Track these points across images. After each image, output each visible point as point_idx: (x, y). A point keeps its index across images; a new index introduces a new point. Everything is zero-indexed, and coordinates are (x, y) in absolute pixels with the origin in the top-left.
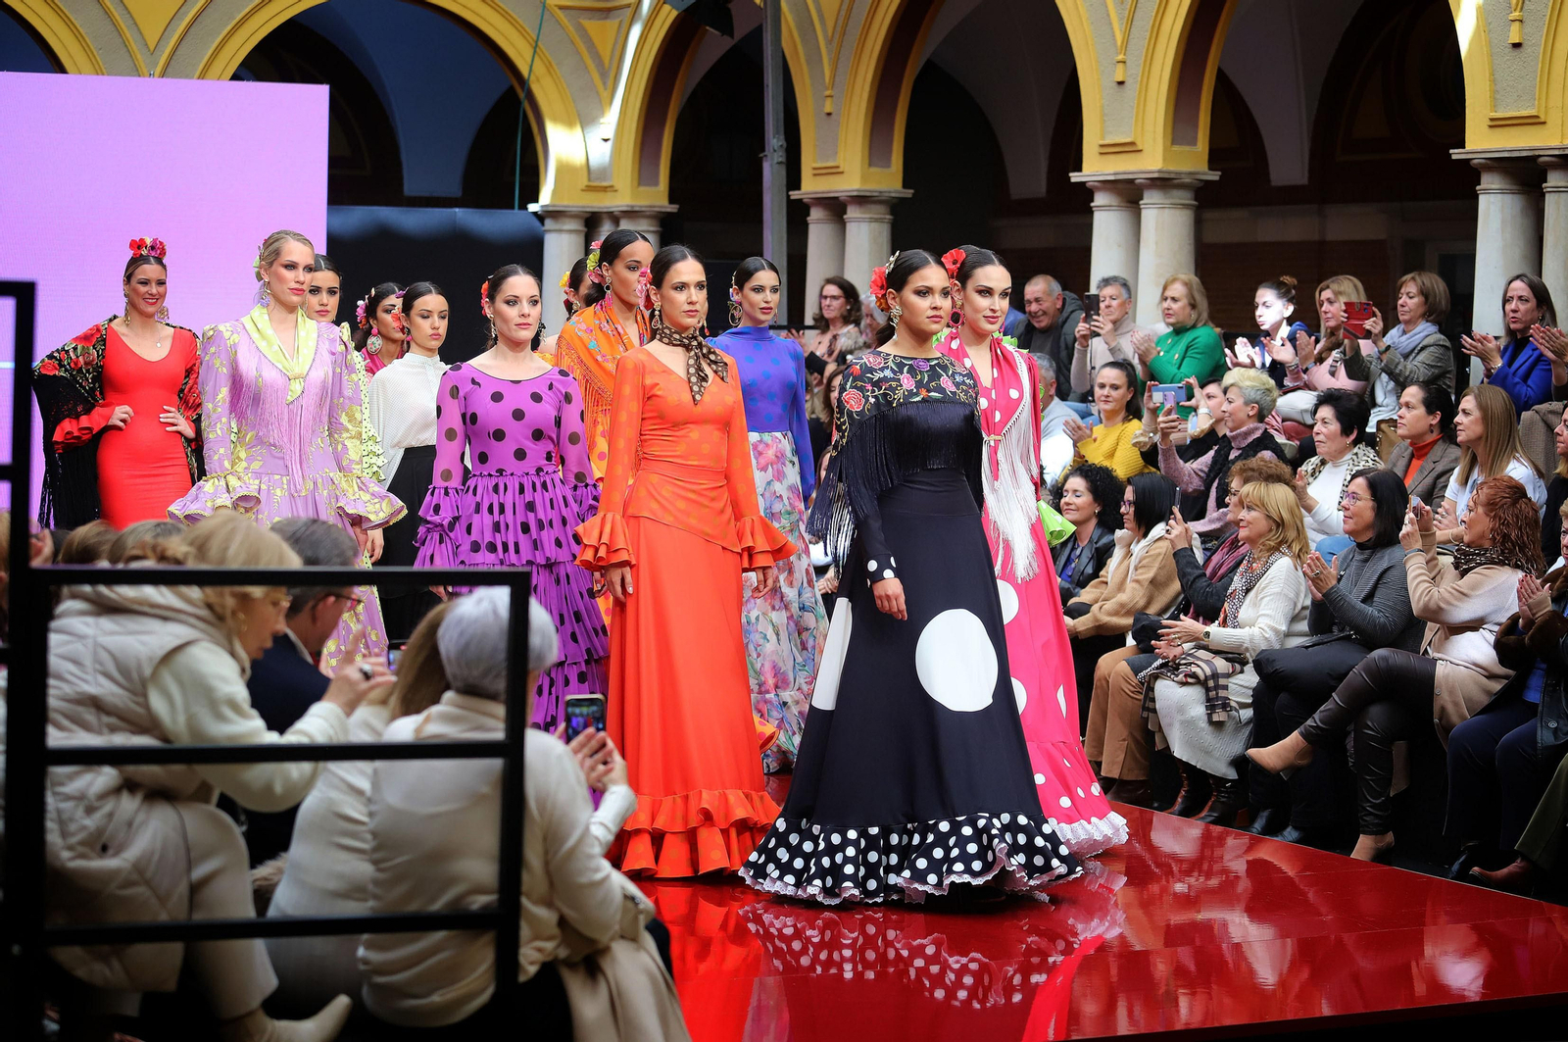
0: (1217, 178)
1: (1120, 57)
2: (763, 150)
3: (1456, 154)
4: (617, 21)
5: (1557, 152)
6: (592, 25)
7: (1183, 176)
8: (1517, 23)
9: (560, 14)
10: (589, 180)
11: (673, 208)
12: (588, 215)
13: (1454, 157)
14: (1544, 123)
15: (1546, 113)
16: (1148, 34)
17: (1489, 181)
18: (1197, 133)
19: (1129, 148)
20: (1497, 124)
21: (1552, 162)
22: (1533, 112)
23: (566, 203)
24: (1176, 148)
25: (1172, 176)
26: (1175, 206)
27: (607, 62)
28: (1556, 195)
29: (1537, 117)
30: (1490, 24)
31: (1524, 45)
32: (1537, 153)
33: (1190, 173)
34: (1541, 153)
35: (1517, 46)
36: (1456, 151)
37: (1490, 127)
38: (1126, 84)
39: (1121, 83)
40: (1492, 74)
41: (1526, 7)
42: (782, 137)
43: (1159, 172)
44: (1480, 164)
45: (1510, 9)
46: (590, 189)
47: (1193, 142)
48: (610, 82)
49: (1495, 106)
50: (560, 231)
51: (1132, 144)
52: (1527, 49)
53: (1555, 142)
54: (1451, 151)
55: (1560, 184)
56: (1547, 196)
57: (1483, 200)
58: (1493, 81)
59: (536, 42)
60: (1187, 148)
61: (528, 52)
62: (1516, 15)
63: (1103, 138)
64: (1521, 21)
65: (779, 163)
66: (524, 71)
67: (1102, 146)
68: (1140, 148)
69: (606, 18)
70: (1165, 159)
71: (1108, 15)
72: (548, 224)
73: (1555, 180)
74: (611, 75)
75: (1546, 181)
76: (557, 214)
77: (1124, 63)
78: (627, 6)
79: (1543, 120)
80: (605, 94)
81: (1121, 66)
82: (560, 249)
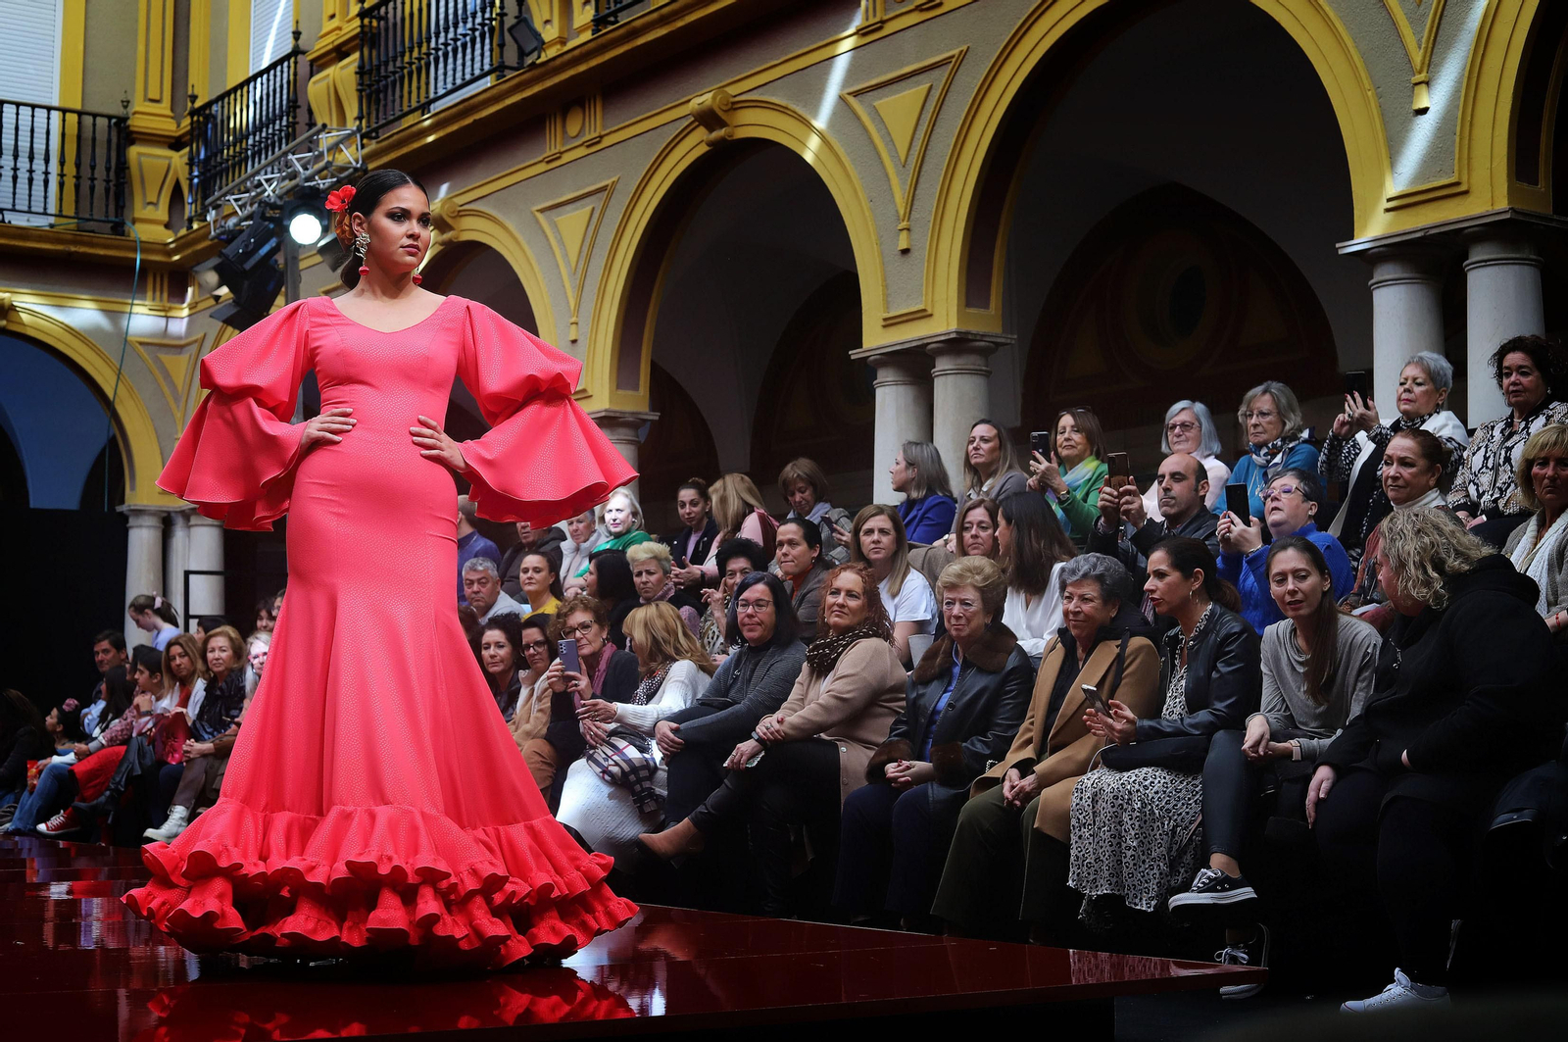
0: (657, 418)
1: (574, 319)
3: (855, 354)
4: (187, 356)
5: (942, 338)
6: (166, 358)
7: (627, 415)
8: (905, 232)
9: (140, 348)
12: (165, 515)
13: (853, 357)
14: (931, 315)
15: (933, 307)
16: (596, 297)
17: (884, 375)
18: (638, 380)
19: (582, 395)
20: (890, 323)
21: (938, 348)
22: (921, 307)
23: (145, 503)
24: (620, 392)
25: (618, 415)
26: (621, 441)
27: (180, 388)
28: (943, 378)
29: (925, 310)
30: (882, 237)
31: (912, 251)
32: (925, 341)
33: (633, 413)
35: (905, 252)
36: (854, 351)
37: (884, 326)
38: (579, 342)
39: (574, 342)
40: (885, 279)
41: (912, 217)
43: (606, 411)
44: (875, 360)
45: (899, 220)
47: (636, 387)
48: (182, 404)
49: (888, 308)
50: (141, 526)
51: (584, 390)
52: (914, 254)
53: (941, 330)
54: (850, 353)
55: (946, 368)
56: (936, 380)
57: (880, 393)
58: (886, 286)
59: (120, 370)
60: (630, 393)
61: (112, 379)
62: (904, 224)
64: (908, 230)
66: (110, 394)
68: (591, 393)
69: (180, 353)
70: (611, 401)
71: (564, 286)
72: (132, 521)
73: (942, 364)
74: (184, 399)
75: (934, 367)
76: (139, 512)
77: (577, 324)
78: (196, 341)
79: (929, 312)
80: (179, 415)
81: (574, 325)
82: (142, 540)
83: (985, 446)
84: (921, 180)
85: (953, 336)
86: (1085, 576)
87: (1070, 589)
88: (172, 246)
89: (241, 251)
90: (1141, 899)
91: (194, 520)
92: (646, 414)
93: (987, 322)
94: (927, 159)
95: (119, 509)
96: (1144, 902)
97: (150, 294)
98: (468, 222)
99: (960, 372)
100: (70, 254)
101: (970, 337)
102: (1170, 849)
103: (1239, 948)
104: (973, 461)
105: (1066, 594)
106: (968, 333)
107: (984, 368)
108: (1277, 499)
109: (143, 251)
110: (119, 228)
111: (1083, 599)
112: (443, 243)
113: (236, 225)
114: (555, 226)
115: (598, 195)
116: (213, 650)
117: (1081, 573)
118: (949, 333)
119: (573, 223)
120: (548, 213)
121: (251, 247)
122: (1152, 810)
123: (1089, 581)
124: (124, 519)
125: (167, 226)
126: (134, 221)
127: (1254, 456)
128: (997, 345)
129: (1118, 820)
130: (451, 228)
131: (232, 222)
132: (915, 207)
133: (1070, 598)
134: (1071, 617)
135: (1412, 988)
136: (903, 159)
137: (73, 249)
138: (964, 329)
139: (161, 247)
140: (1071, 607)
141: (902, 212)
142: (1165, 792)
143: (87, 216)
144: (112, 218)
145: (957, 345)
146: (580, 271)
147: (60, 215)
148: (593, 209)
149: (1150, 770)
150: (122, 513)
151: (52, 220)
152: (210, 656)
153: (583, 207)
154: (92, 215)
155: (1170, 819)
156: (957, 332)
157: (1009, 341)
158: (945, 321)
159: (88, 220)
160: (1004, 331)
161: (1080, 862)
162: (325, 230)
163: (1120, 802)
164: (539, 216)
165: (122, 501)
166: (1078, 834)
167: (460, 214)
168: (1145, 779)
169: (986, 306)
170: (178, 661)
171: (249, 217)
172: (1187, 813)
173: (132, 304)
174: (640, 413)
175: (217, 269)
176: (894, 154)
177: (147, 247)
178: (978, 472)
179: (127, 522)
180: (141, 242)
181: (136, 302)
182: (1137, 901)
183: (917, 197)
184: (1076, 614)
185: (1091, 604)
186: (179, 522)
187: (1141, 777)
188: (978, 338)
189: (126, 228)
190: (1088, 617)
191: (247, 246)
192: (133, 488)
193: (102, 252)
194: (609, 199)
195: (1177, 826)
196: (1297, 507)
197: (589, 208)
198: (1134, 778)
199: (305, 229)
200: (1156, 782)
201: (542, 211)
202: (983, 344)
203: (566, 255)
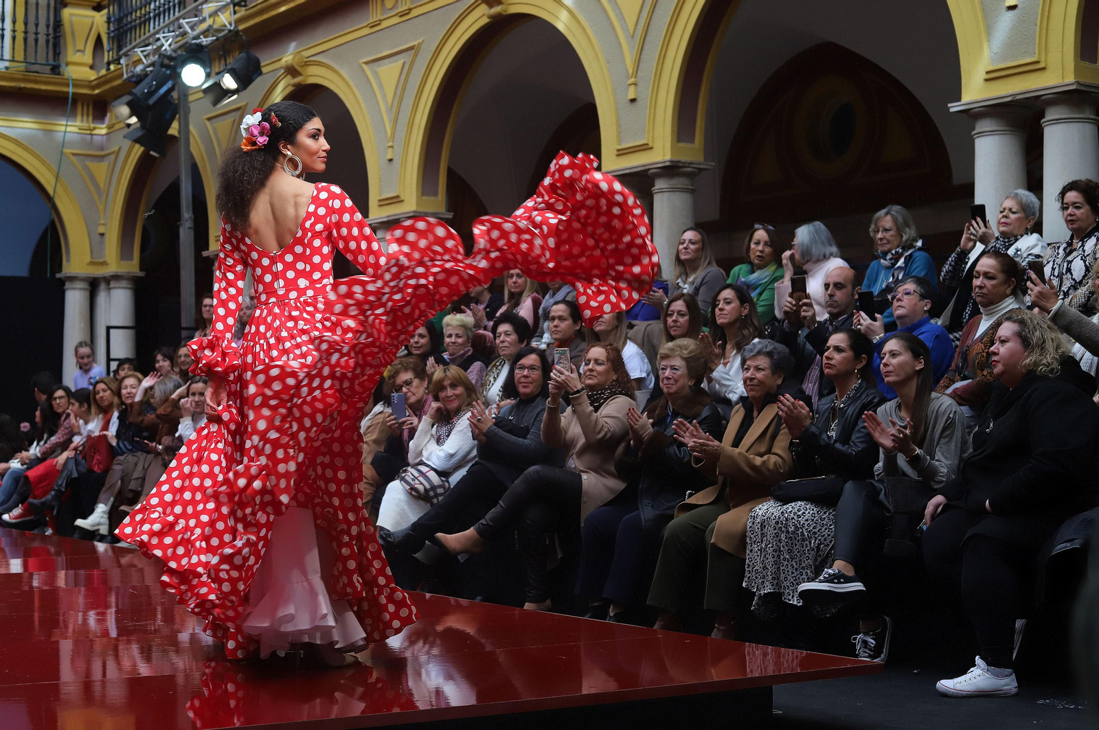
1: (390, 144)
2: (180, 220)
4: (107, 163)
5: (660, 165)
6: (92, 165)
8: (633, 87)
9: (73, 158)
10: (92, 258)
11: (142, 274)
12: (92, 280)
14: (652, 148)
15: (653, 142)
16: (406, 128)
18: (438, 188)
19: (396, 200)
20: (622, 153)
22: (644, 142)
23: (77, 271)
24: (424, 198)
27: (102, 185)
29: (647, 144)
30: (616, 89)
31: (638, 100)
32: (647, 167)
34: (650, 167)
35: (633, 101)
37: (618, 155)
38: (394, 160)
39: (391, 160)
40: (618, 121)
41: (638, 75)
42: (191, 212)
43: (414, 212)
45: (628, 77)
46: (92, 263)
47: (435, 194)
48: (104, 199)
49: (620, 141)
50: (74, 289)
51: (398, 197)
52: (639, 102)
53: (659, 159)
55: (663, 187)
56: (655, 195)
58: (619, 126)
59: (58, 174)
60: (432, 198)
61: (53, 181)
62: (632, 80)
63: (380, 195)
64: (635, 84)
65: (190, 228)
66: (51, 192)
67: (380, 201)
68: (402, 198)
69: (102, 161)
70: (418, 204)
71: (383, 120)
72: (68, 285)
73: (660, 184)
74: (105, 195)
75: (654, 186)
76: (72, 279)
77: (392, 147)
78: (113, 153)
79: (650, 146)
80: (101, 207)
81: (390, 149)
82: (75, 300)
83: (692, 247)
84: (645, 48)
85: (668, 164)
86: (759, 353)
87: (748, 363)
88: (95, 82)
89: (146, 91)
90: (793, 596)
91: (113, 284)
92: (444, 214)
93: (693, 153)
94: (649, 33)
95: (58, 276)
96: (795, 599)
97: (79, 118)
98: (312, 70)
99: (673, 190)
100: (21, 89)
101: (680, 165)
102: (816, 560)
103: (869, 635)
104: (683, 257)
105: (746, 366)
106: (679, 162)
107: (690, 187)
108: (901, 300)
109: (74, 86)
110: (55, 69)
111: (758, 369)
112: (294, 85)
113: (142, 70)
114: (376, 74)
115: (408, 52)
116: (126, 387)
117: (756, 350)
118: (664, 162)
119: (390, 72)
120: (371, 65)
121: (153, 88)
122: (802, 532)
123: (762, 357)
124: (62, 282)
125: (92, 67)
126: (67, 64)
127: (882, 261)
128: (700, 169)
129: (778, 538)
130: (300, 74)
131: (139, 68)
132: (640, 68)
133: (748, 369)
134: (748, 383)
135: (988, 670)
136: (631, 32)
137: (23, 85)
138: (676, 159)
139: (87, 83)
140: (748, 375)
141: (630, 71)
142: (813, 520)
143: (33, 61)
144: (51, 62)
145: (671, 170)
146: (395, 109)
147: (13, 60)
148: (404, 63)
149: (803, 504)
150: (60, 279)
151: (7, 64)
152: (124, 392)
153: (397, 61)
154: (36, 60)
155: (816, 539)
156: (671, 161)
157: (708, 167)
158: (662, 152)
159: (34, 64)
160: (705, 160)
161: (750, 569)
162: (208, 76)
163: (781, 525)
164: (365, 66)
165: (60, 269)
166: (750, 548)
167: (306, 64)
168: (799, 510)
169: (692, 140)
170: (101, 394)
171: (153, 64)
172: (829, 535)
173: (67, 125)
174: (439, 214)
175: (129, 104)
176: (625, 29)
177: (78, 83)
178: (685, 266)
179: (63, 284)
180: (73, 80)
181: (69, 123)
182: (790, 597)
183: (642, 60)
184: (752, 379)
185: (763, 373)
186: (103, 286)
187: (796, 509)
188: (686, 165)
189: (61, 69)
190: (761, 382)
191: (150, 87)
192: (68, 260)
193: (44, 87)
194: (416, 55)
195: (821, 544)
196: (916, 305)
197: (401, 62)
198: (791, 509)
199: (193, 75)
200: (807, 512)
201: (367, 63)
202: (689, 169)
203: (384, 96)
